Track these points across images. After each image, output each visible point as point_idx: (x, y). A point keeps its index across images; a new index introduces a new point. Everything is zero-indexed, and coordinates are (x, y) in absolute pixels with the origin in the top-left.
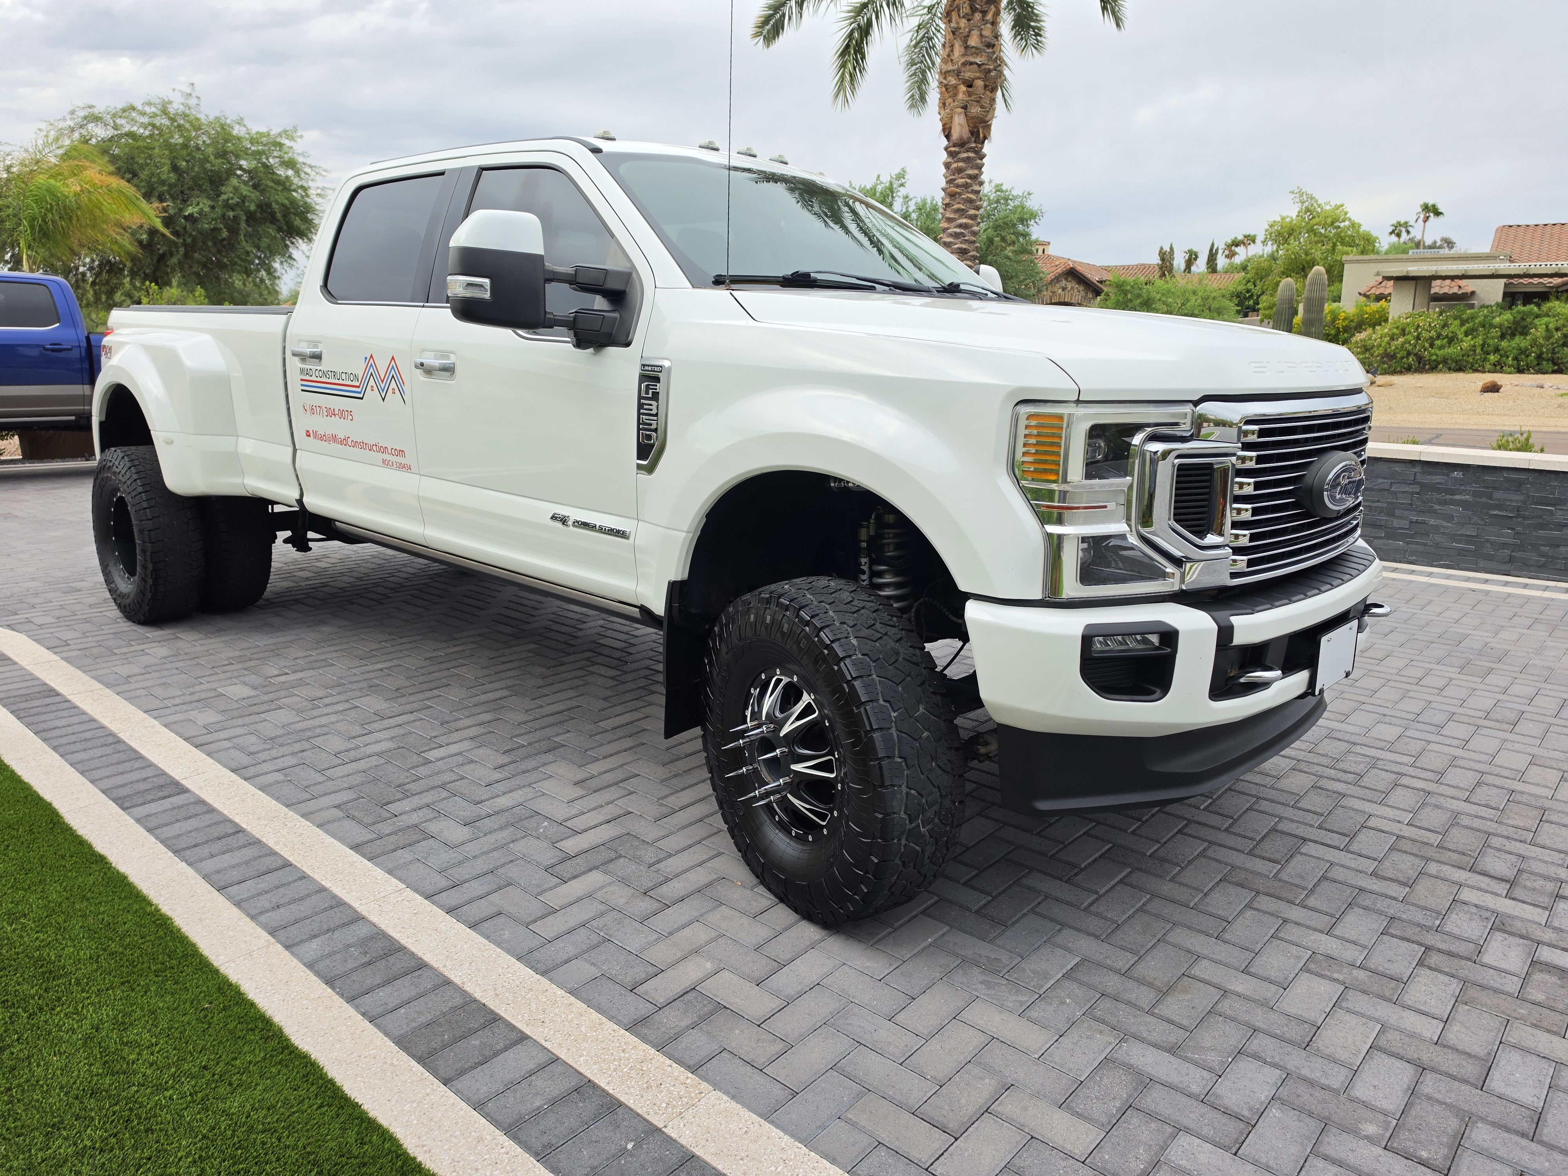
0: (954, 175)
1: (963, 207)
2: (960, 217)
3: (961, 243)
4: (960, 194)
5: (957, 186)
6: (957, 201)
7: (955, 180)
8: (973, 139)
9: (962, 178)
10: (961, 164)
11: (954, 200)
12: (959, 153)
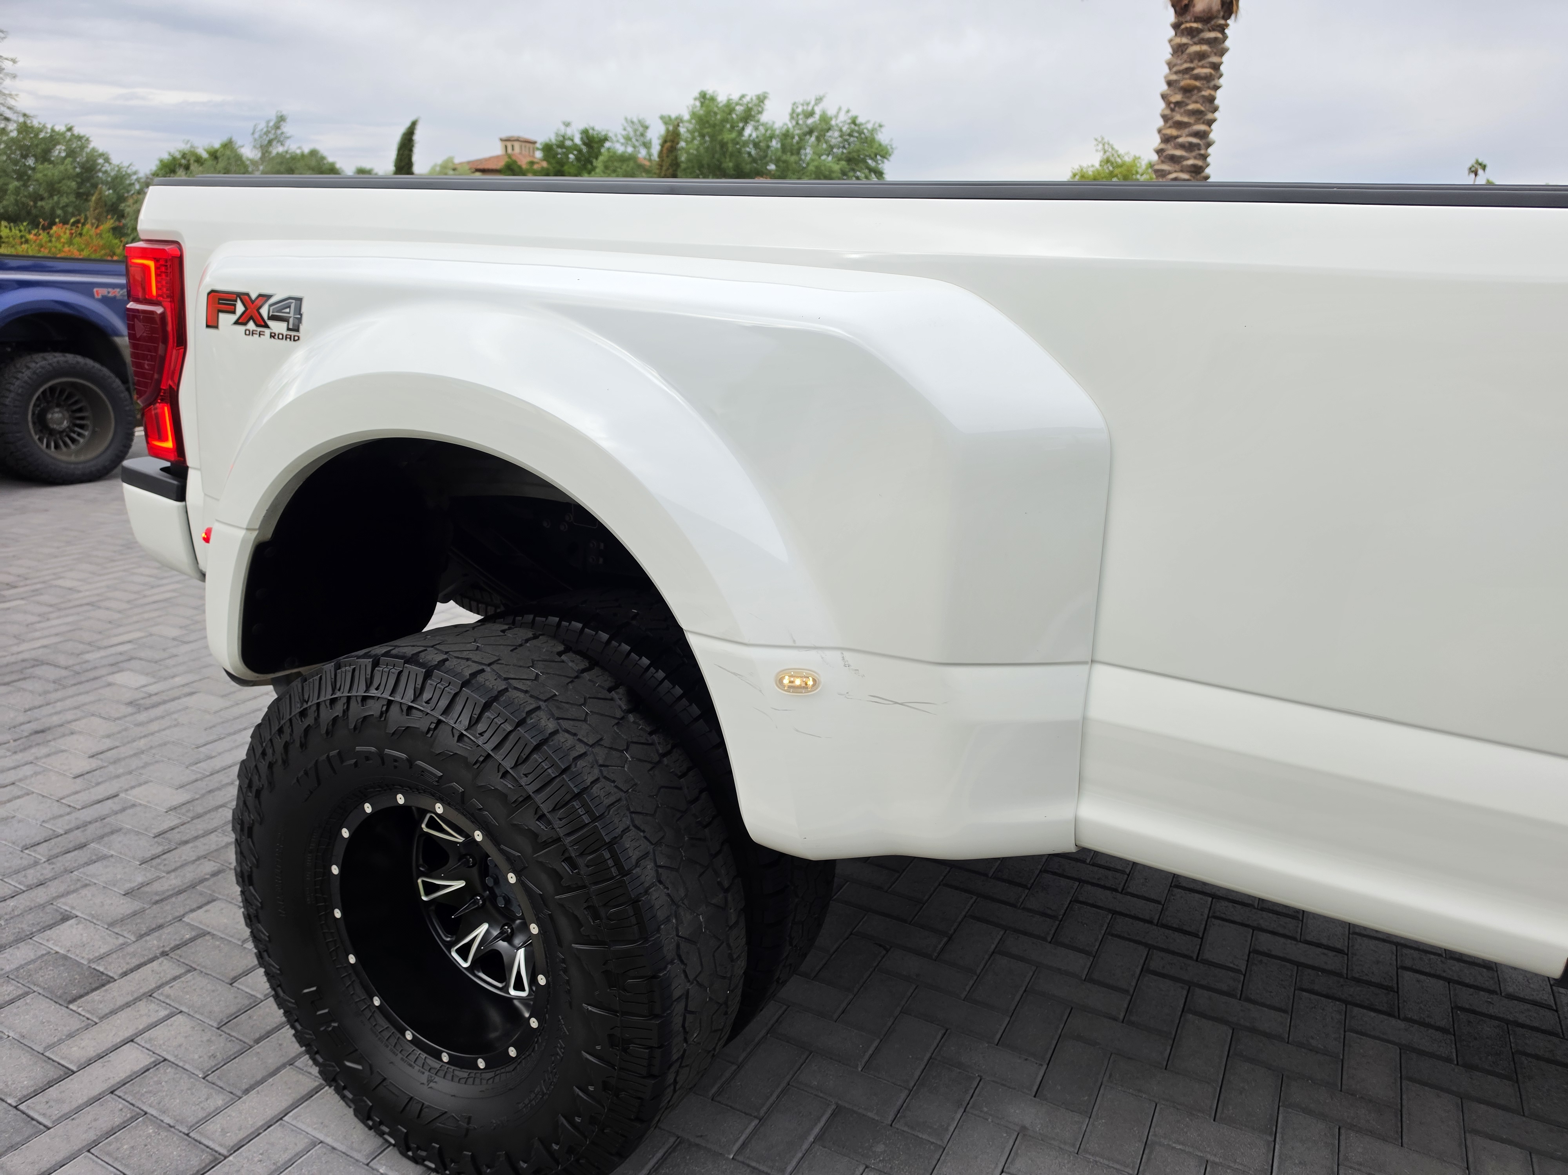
0: (1191, 61)
1: (1202, 108)
2: (1197, 121)
3: (1195, 158)
4: (1199, 89)
5: (1197, 78)
6: (1194, 98)
7: (1193, 69)
8: (1222, 14)
9: (1203, 67)
10: (1205, 48)
11: (1189, 98)
12: (1202, 31)
